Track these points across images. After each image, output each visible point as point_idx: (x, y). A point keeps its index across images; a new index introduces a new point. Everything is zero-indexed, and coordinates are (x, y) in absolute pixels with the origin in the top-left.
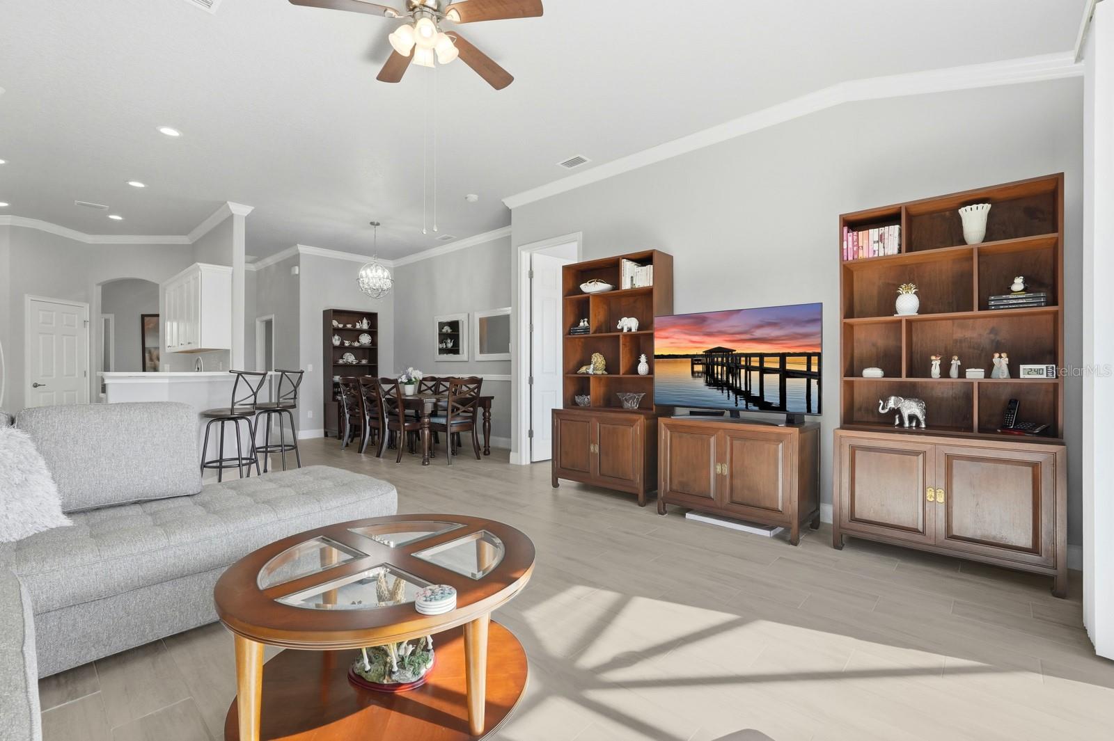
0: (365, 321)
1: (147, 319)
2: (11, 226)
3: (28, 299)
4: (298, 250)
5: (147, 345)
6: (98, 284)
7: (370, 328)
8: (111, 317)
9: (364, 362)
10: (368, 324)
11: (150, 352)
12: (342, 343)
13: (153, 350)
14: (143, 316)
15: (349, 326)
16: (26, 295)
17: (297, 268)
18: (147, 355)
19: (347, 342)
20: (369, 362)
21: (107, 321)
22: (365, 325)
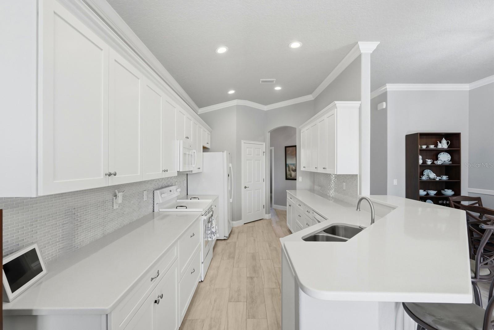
0: (444, 141)
1: (287, 149)
2: (237, 105)
3: (243, 142)
4: (386, 89)
5: (287, 163)
6: (269, 132)
7: (449, 147)
8: (273, 148)
9: (445, 178)
10: (448, 143)
11: (289, 167)
12: (424, 162)
13: (290, 165)
14: (286, 147)
15: (432, 147)
16: (242, 141)
17: (384, 103)
18: (287, 168)
19: (430, 160)
20: (449, 178)
21: (271, 151)
22: (444, 144)
